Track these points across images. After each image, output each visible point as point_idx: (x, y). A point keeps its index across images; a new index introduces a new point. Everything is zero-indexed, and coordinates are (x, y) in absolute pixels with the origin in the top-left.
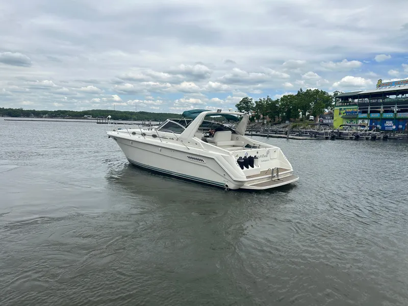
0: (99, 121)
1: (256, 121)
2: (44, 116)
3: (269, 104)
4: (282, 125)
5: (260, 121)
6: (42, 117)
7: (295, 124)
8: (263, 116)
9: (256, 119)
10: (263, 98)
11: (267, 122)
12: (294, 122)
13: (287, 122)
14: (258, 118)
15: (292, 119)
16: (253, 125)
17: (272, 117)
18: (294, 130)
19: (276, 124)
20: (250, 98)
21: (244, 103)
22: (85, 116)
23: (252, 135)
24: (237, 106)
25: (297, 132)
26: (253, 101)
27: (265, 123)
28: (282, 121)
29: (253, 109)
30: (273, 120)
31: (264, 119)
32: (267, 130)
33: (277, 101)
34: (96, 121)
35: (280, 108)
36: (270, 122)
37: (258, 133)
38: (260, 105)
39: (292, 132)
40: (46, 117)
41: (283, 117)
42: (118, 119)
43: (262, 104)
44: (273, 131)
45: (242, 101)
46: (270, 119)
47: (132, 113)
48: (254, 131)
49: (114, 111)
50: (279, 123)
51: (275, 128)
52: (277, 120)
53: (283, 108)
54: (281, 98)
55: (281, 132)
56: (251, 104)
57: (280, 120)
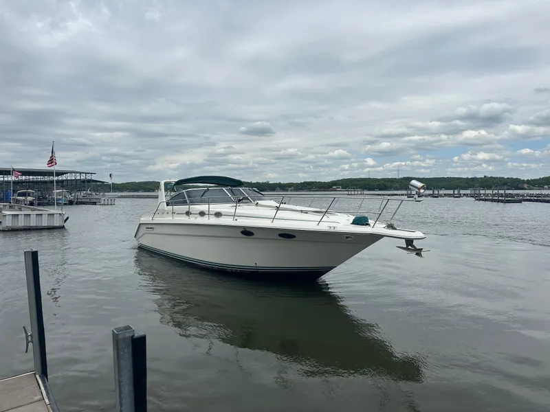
0: (350, 193)
6: (287, 191)
34: (347, 192)
40: (291, 191)
42: (373, 190)
47: (392, 180)
49: (370, 179)
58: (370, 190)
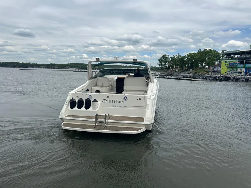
0: (75, 70)
1: (171, 69)
2: (42, 67)
3: (179, 59)
4: (188, 72)
5: (173, 70)
6: (41, 68)
7: (196, 71)
8: (176, 66)
9: (171, 68)
10: (176, 55)
11: (178, 70)
12: (195, 70)
13: (191, 70)
14: (172, 67)
15: (194, 68)
16: (169, 72)
17: (182, 67)
18: (196, 75)
19: (184, 71)
20: (167, 55)
21: (163, 58)
22: (66, 67)
23: (168, 78)
24: (159, 60)
25: (197, 76)
26: (169, 57)
27: (177, 70)
28: (188, 69)
29: (169, 62)
30: (182, 69)
31: (176, 68)
32: (178, 75)
33: (185, 57)
34: (73, 70)
35: (187, 61)
36: (180, 70)
37: (172, 77)
38: (173, 59)
39: (194, 76)
40: (43, 68)
41: (188, 66)
43: (175, 58)
44: (181, 76)
45: (162, 57)
46: (180, 68)
48: (169, 76)
49: (84, 64)
50: (186, 71)
51: (183, 74)
52: (184, 69)
53: (188, 61)
54: (188, 55)
55: (187, 76)
56: (168, 59)
57: (187, 69)
58: (84, 69)
